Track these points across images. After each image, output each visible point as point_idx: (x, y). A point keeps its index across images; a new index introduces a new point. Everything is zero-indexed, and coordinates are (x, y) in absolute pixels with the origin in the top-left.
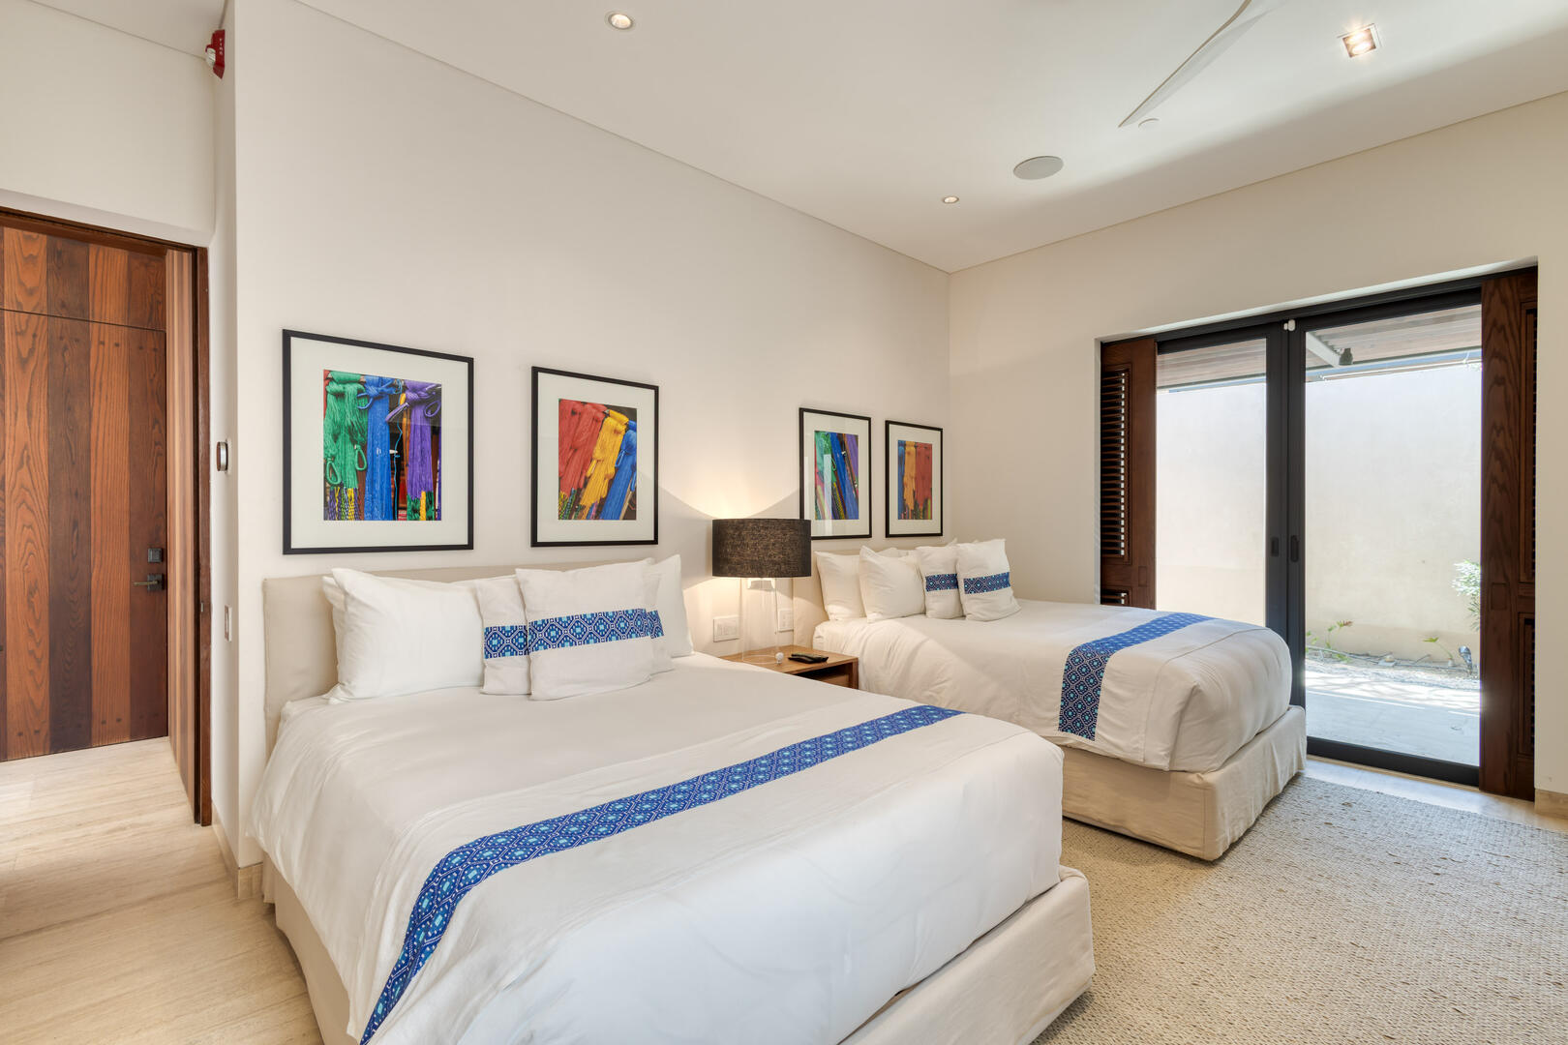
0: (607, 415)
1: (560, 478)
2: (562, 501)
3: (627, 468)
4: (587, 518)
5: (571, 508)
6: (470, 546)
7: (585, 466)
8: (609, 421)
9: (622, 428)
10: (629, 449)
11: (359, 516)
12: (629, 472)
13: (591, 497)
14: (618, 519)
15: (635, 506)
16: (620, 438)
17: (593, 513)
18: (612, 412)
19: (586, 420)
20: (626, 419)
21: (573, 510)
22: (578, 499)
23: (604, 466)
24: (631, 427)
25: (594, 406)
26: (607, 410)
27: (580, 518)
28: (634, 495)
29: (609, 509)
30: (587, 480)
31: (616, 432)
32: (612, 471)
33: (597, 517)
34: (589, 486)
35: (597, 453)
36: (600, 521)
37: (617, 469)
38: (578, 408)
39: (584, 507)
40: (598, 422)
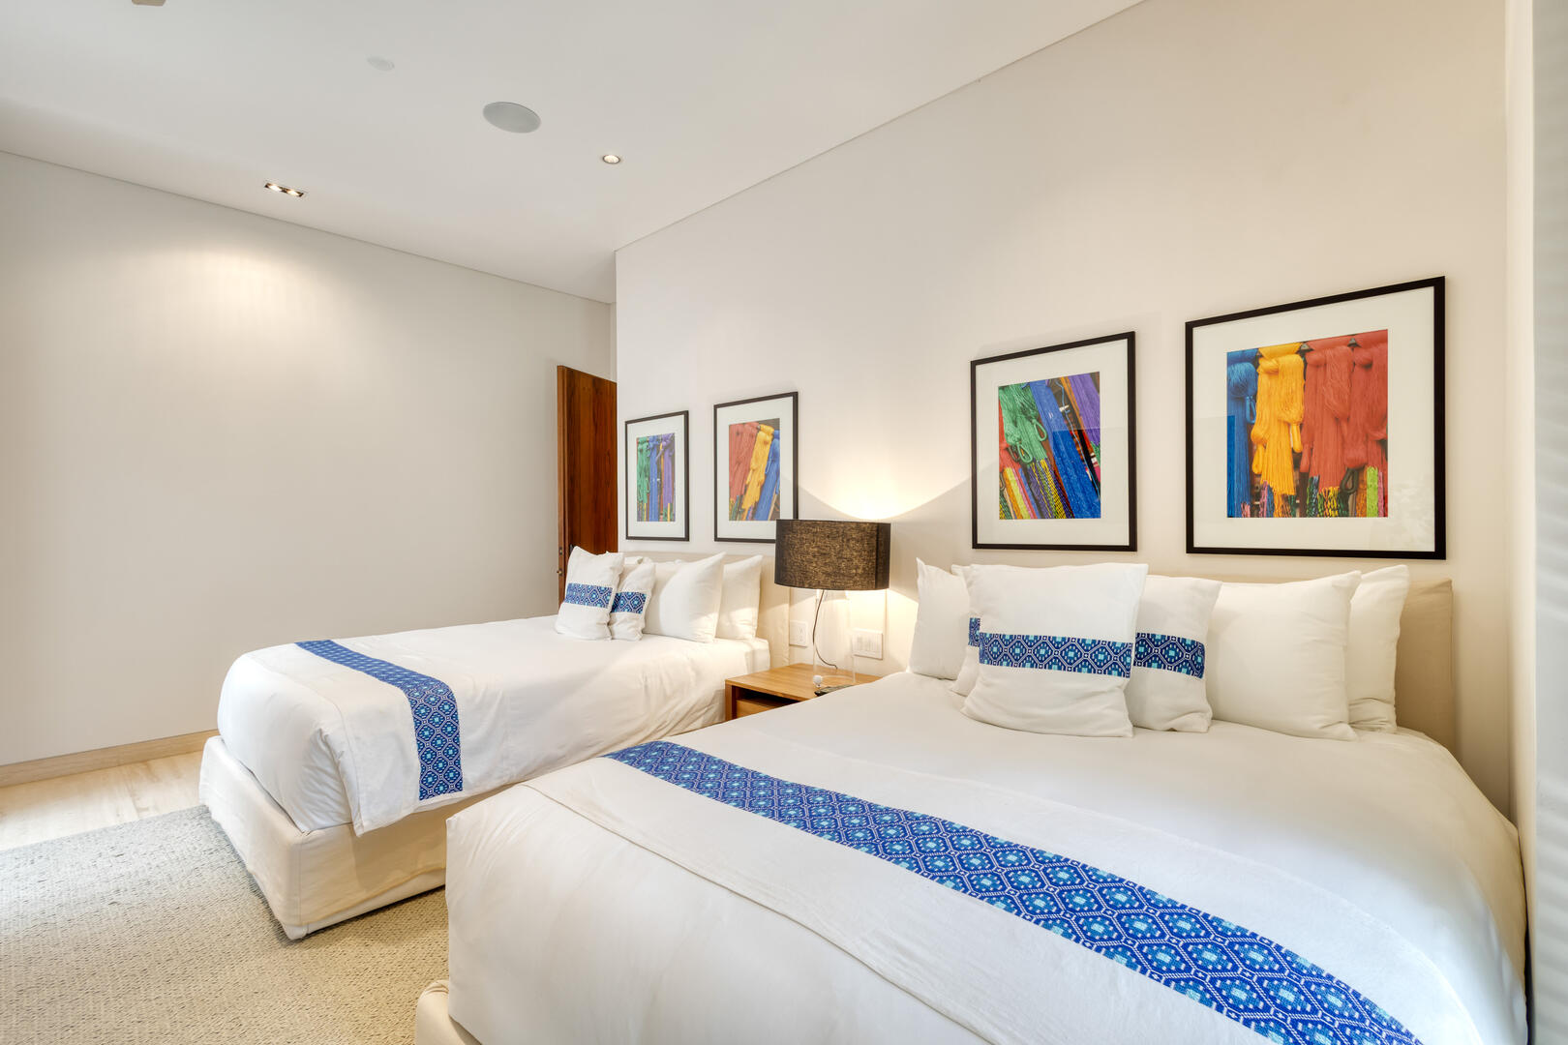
0: (759, 430)
1: (730, 487)
2: (731, 505)
3: (773, 473)
4: (747, 519)
5: (737, 513)
6: (687, 538)
7: (745, 478)
8: (761, 434)
9: (769, 438)
10: (774, 456)
11: (647, 520)
12: (775, 477)
13: (748, 503)
14: (767, 520)
15: (779, 508)
16: (768, 447)
17: (750, 515)
18: (763, 426)
19: (746, 437)
20: (772, 430)
21: (738, 512)
22: (741, 504)
23: (757, 476)
24: (776, 437)
25: (750, 424)
26: (757, 426)
27: (741, 519)
28: (778, 498)
29: (761, 512)
30: (747, 486)
31: (766, 443)
32: (762, 478)
33: (752, 519)
34: (748, 492)
35: (753, 465)
36: (755, 522)
37: (766, 476)
38: (740, 429)
39: (744, 510)
40: (753, 437)
